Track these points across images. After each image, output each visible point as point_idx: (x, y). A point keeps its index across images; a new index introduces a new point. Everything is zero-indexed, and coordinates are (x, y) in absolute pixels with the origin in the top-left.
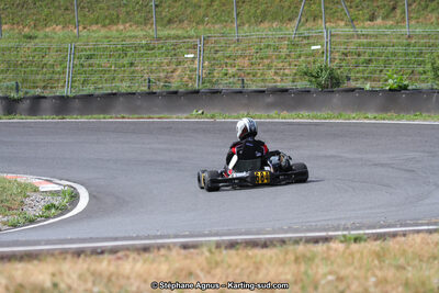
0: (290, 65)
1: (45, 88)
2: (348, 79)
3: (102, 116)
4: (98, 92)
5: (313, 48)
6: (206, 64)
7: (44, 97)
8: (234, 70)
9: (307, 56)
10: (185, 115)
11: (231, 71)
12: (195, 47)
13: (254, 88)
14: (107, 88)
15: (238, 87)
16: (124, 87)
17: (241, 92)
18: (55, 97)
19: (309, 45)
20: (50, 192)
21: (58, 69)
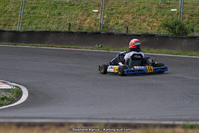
0: (157, 20)
1: (5, 25)
2: (193, 31)
3: (39, 45)
4: (38, 30)
5: (172, 10)
6: (105, 16)
7: (5, 31)
8: (122, 21)
9: (168, 15)
10: (90, 48)
11: (121, 22)
12: (99, 5)
13: (134, 33)
14: (43, 28)
15: (124, 32)
16: (54, 28)
17: (126, 35)
18: (11, 32)
19: (170, 8)
20: (5, 89)
21: (14, 14)
